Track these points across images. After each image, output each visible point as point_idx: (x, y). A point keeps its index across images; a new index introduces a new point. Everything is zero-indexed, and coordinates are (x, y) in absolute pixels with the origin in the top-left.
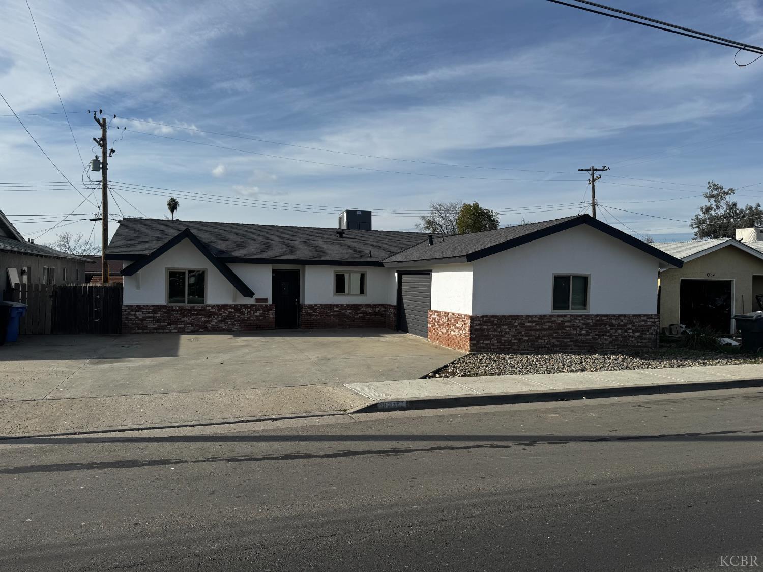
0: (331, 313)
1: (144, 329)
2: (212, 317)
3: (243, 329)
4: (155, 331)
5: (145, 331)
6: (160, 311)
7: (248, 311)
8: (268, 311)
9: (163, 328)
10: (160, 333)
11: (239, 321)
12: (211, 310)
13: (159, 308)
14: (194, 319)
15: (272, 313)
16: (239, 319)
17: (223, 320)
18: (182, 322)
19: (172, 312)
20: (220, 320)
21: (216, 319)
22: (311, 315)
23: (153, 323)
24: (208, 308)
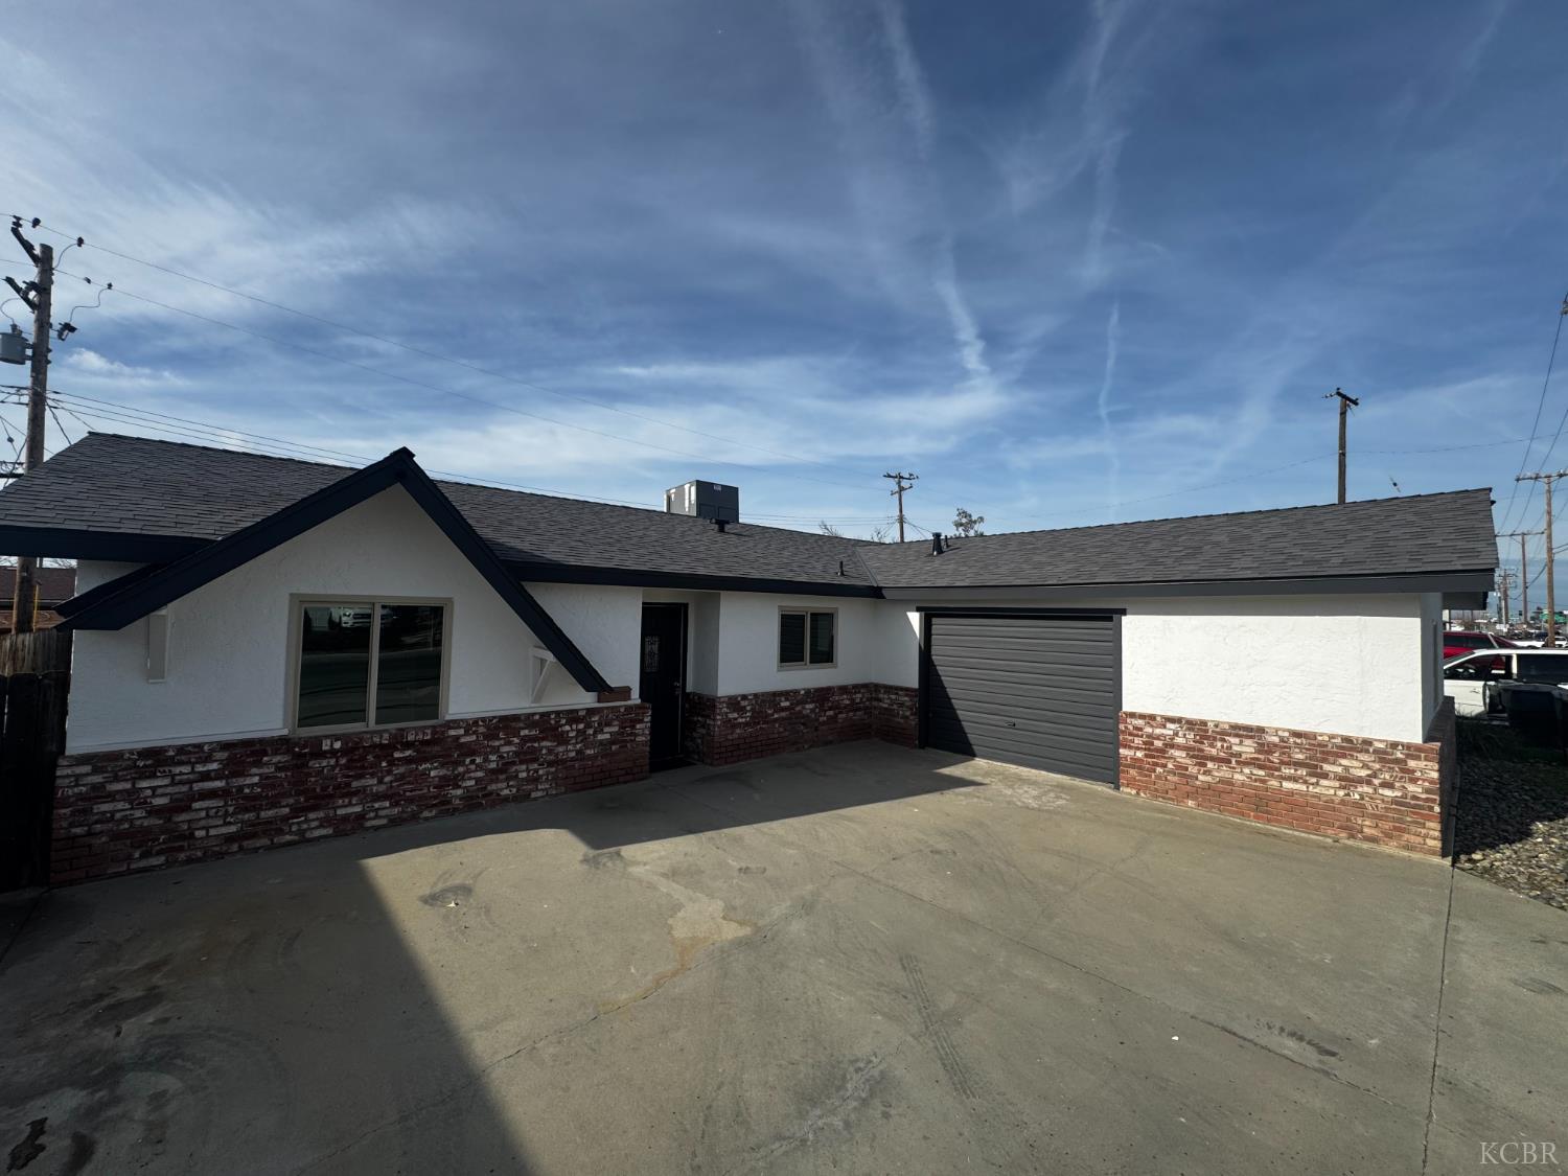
0: (776, 716)
1: (181, 849)
2: (468, 761)
3: (563, 789)
4: (235, 847)
5: (182, 856)
6: (258, 763)
7: (578, 731)
8: (633, 722)
9: (273, 828)
10: (256, 850)
11: (550, 764)
12: (463, 740)
13: (253, 753)
14: (402, 777)
15: (643, 729)
16: (552, 757)
17: (504, 769)
18: (356, 793)
19: (315, 764)
20: (493, 771)
21: (479, 767)
22: (735, 726)
23: (226, 814)
24: (452, 733)
